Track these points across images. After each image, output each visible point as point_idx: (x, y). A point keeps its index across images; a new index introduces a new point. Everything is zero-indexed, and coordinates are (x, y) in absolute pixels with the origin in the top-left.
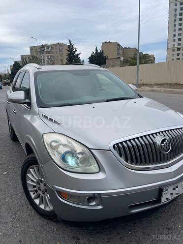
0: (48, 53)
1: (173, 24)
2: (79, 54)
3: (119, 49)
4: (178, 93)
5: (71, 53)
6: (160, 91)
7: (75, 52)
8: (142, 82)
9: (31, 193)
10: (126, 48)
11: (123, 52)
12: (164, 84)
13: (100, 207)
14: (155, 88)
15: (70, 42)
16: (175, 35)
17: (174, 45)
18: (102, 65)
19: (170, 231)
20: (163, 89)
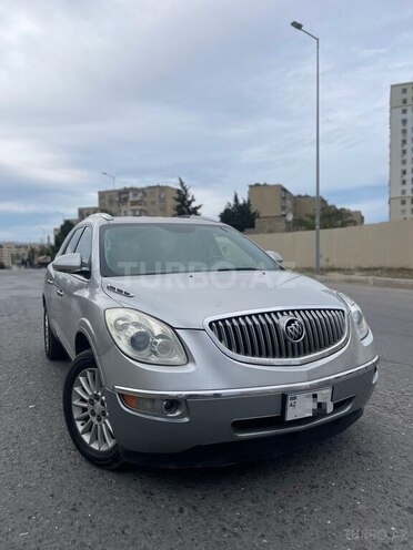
0: (134, 203)
1: (400, 150)
2: (199, 207)
3: (284, 198)
4: (402, 287)
5: (183, 204)
6: (366, 283)
7: (190, 203)
8: (330, 264)
9: (78, 424)
10: (300, 196)
11: (295, 205)
12: (376, 269)
13: (186, 420)
14: (357, 276)
15: (182, 184)
16: (404, 172)
17: (404, 192)
18: (247, 230)
19: (314, 490)
20: (371, 278)
